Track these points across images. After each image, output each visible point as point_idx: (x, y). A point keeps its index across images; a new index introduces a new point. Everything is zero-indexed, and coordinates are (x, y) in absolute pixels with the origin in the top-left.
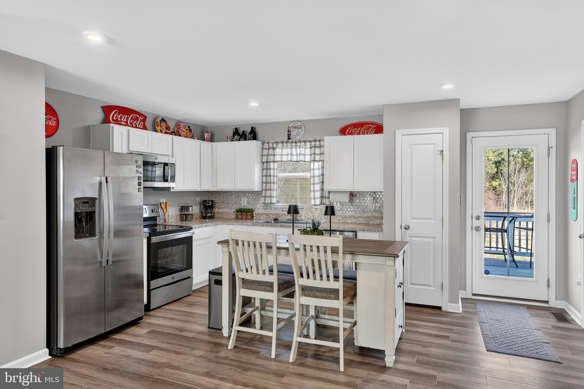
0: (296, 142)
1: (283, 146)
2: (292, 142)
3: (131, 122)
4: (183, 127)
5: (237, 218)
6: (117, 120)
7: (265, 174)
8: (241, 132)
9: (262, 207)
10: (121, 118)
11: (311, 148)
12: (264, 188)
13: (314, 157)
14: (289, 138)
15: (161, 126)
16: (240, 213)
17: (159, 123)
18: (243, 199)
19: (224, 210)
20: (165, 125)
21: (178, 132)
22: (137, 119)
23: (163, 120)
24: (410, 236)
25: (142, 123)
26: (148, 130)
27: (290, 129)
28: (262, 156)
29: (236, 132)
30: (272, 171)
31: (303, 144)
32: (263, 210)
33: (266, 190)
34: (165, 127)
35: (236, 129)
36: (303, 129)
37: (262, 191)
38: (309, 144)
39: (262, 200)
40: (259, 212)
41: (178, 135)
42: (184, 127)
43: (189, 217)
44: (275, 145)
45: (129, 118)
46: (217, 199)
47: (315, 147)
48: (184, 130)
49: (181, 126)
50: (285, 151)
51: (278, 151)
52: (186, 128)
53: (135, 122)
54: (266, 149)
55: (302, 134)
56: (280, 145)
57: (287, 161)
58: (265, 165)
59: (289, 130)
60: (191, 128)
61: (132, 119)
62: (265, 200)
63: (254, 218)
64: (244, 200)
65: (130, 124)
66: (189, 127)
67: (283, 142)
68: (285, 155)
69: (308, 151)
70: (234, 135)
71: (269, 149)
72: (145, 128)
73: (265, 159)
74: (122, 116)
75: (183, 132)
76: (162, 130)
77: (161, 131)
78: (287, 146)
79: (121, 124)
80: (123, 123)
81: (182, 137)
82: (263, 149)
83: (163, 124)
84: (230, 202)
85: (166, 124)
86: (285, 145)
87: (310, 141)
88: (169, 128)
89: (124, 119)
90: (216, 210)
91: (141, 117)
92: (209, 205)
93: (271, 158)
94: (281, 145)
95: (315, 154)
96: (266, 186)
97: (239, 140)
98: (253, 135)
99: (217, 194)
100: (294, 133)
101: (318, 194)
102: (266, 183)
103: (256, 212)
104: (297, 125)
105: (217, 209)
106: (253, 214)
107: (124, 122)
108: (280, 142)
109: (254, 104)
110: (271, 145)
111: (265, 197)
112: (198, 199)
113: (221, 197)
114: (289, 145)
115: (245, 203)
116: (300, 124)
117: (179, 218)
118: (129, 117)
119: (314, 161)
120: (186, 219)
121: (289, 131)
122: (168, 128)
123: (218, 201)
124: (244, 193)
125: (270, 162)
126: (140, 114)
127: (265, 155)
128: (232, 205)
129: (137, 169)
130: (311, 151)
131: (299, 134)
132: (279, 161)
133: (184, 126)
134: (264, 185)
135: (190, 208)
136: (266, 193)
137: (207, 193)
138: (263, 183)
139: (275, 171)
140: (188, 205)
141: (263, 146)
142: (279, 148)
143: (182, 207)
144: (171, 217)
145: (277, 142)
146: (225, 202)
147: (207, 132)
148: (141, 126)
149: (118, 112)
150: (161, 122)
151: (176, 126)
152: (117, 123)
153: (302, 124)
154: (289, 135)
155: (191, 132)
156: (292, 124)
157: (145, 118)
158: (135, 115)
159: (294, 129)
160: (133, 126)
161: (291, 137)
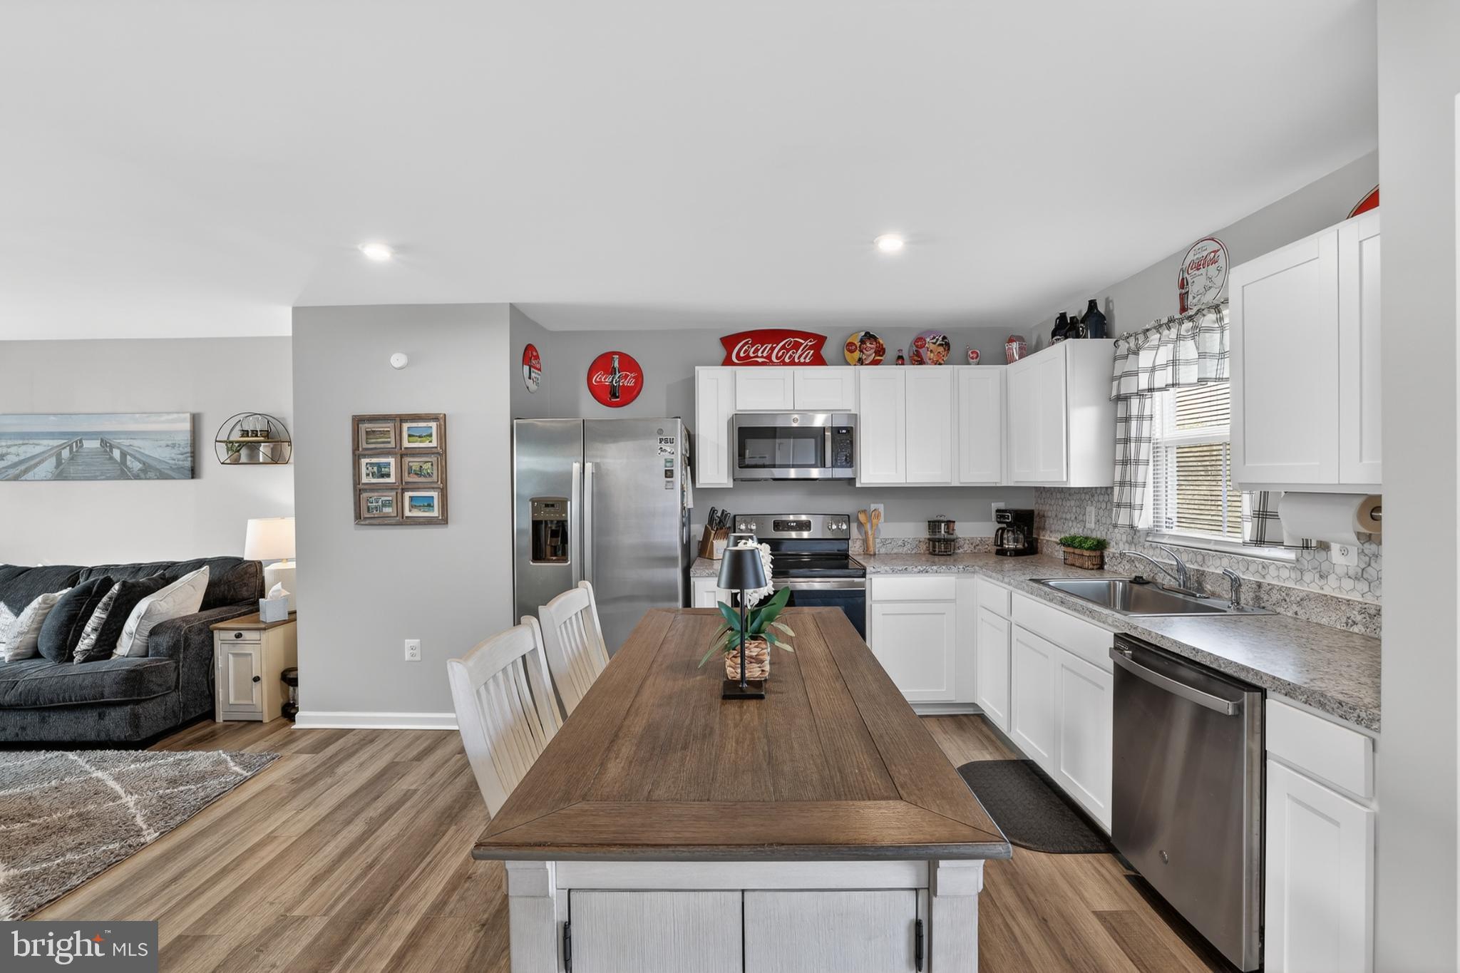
0: (1194, 317)
1: (1159, 339)
2: (1184, 320)
3: (780, 354)
4: (932, 341)
6: (748, 357)
7: (1119, 436)
8: (1069, 320)
9: (1124, 538)
10: (756, 351)
12: (1117, 478)
14: (1184, 309)
15: (861, 351)
16: (1071, 550)
17: (858, 344)
18: (1088, 509)
19: (1058, 537)
20: (873, 345)
21: (918, 354)
22: (797, 346)
23: (869, 336)
25: (809, 353)
26: (827, 365)
27: (1186, 275)
28: (1110, 380)
29: (1060, 322)
32: (1127, 547)
34: (872, 351)
35: (1063, 316)
36: (1222, 262)
37: (1111, 488)
39: (1114, 516)
40: (1117, 551)
41: (917, 361)
42: (935, 341)
44: (1140, 341)
45: (775, 348)
46: (1047, 508)
48: (932, 347)
49: (928, 340)
50: (1164, 354)
51: (1146, 358)
52: (938, 343)
53: (790, 353)
54: (1120, 357)
55: (1219, 280)
56: (1154, 337)
58: (1121, 407)
59: (1183, 279)
60: (950, 340)
61: (783, 347)
62: (1119, 516)
63: (1106, 567)
64: (1090, 512)
65: (777, 358)
66: (944, 338)
67: (1162, 327)
68: (1158, 368)
70: (1056, 331)
71: (1127, 356)
72: (818, 360)
73: (1116, 390)
74: (759, 348)
75: (929, 352)
76: (864, 357)
77: (860, 362)
78: (1169, 335)
79: (757, 364)
80: (760, 360)
81: (927, 364)
82: (1115, 359)
83: (868, 345)
84: (1068, 517)
85: (877, 342)
86: (1166, 332)
88: (884, 350)
90: (1042, 536)
91: (810, 341)
94: (1157, 335)
96: (1123, 473)
98: (1095, 322)
99: (1047, 495)
100: (1197, 284)
102: (1123, 462)
103: (1112, 550)
104: (1205, 254)
105: (1048, 532)
106: (1102, 557)
107: (762, 357)
108: (1155, 328)
109: (890, 244)
110: (1132, 343)
111: (1122, 505)
113: (1053, 502)
114: (1175, 330)
115: (1090, 525)
116: (1213, 246)
117: (923, 547)
118: (777, 346)
120: (939, 551)
121: (1183, 284)
122: (880, 351)
123: (1049, 514)
124: (1088, 493)
125: (1128, 397)
126: (805, 335)
127: (1116, 378)
128: (1070, 524)
129: (661, 445)
131: (1210, 285)
132: (1143, 391)
133: (934, 338)
134: (1118, 468)
135: (943, 525)
136: (1121, 493)
137: (1034, 491)
138: (1115, 463)
139: (1146, 424)
140: (942, 518)
141: (1115, 352)
142: (1150, 348)
143: (929, 522)
144: (900, 543)
145: (1148, 330)
146: (1059, 517)
147: (1011, 340)
148: (805, 358)
149: (750, 342)
150: (862, 342)
151: (915, 341)
152: (747, 361)
153: (1216, 246)
154: (1183, 297)
155: (949, 349)
156: (1191, 257)
157: (820, 340)
158: (792, 339)
159: (1197, 272)
160: (784, 364)
161: (1191, 301)
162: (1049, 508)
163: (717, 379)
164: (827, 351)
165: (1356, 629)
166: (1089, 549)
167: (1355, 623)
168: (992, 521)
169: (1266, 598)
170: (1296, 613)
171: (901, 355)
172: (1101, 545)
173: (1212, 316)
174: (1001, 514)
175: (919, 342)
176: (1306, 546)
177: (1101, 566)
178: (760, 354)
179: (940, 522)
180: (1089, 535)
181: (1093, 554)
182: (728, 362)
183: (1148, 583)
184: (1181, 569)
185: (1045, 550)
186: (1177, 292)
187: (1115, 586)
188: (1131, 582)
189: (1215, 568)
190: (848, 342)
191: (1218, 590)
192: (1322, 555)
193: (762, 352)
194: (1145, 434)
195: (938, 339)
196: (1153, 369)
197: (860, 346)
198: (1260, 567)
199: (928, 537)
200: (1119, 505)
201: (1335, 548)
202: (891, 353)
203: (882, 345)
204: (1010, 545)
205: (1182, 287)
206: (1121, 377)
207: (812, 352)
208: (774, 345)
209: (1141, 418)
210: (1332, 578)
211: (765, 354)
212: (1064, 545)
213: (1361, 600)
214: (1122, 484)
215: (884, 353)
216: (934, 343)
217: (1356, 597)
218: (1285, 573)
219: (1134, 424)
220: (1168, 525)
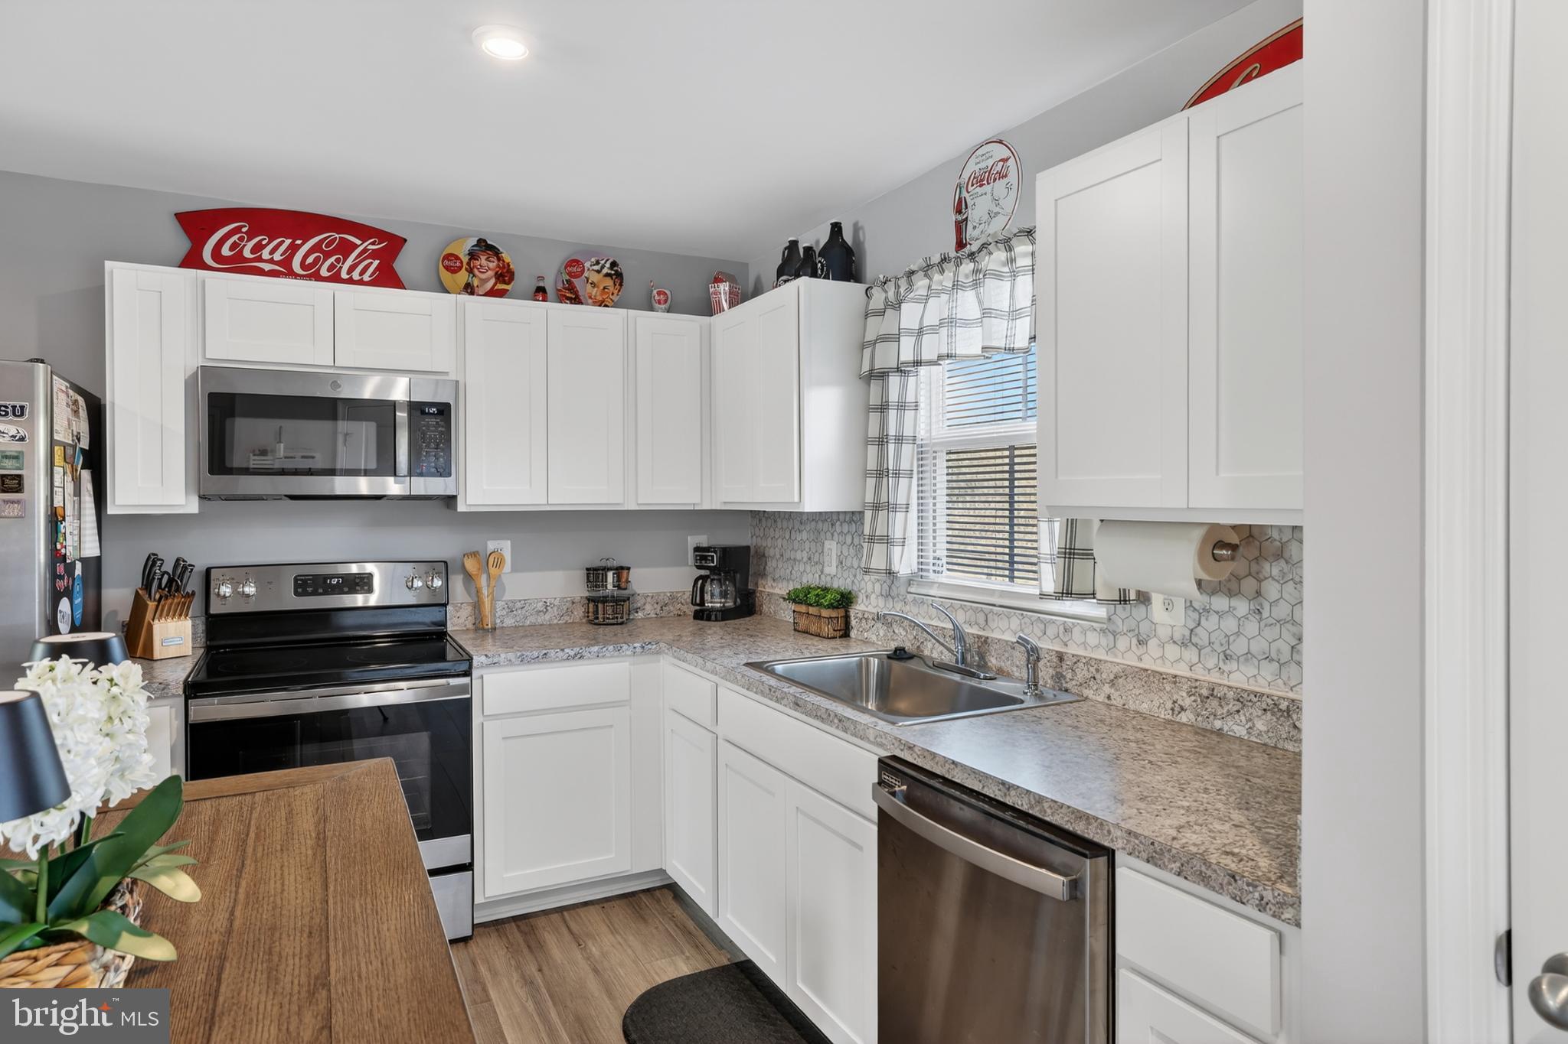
0: (976, 256)
1: (930, 288)
2: (962, 260)
3: (310, 260)
4: (595, 267)
5: (794, 629)
6: (239, 257)
7: (874, 431)
8: (803, 253)
9: (878, 589)
10: (258, 248)
12: (869, 498)
15: (470, 271)
16: (801, 608)
17: (465, 259)
18: (827, 544)
20: (492, 264)
21: (571, 288)
23: (485, 247)
25: (371, 263)
26: (402, 287)
27: (964, 194)
29: (789, 255)
31: (1003, 255)
32: (881, 602)
34: (490, 273)
35: (791, 245)
36: (1012, 175)
37: (863, 511)
39: (864, 553)
41: (569, 298)
42: (597, 268)
43: (606, 613)
44: (903, 289)
45: (299, 247)
48: (595, 277)
49: (587, 265)
50: (935, 311)
51: (910, 315)
53: (332, 260)
54: (874, 313)
55: (1008, 203)
56: (921, 283)
59: (960, 198)
60: (623, 267)
63: (853, 634)
64: (830, 552)
65: (303, 266)
66: (614, 264)
67: (928, 269)
68: (931, 329)
69: (1023, 290)
70: (783, 268)
71: (884, 311)
72: (388, 278)
74: (264, 243)
75: (589, 286)
76: (476, 282)
77: (469, 289)
79: (261, 272)
80: (267, 267)
81: (588, 304)
82: (867, 316)
83: (483, 262)
84: (799, 556)
85: (499, 259)
88: (512, 274)
91: (373, 243)
94: (924, 281)
96: (877, 489)
98: (838, 257)
100: (978, 209)
103: (859, 608)
104: (990, 163)
105: (770, 582)
106: (847, 618)
107: (271, 261)
108: (922, 269)
109: (503, 45)
110: (892, 292)
111: (875, 540)
112: (696, 540)
113: (777, 534)
114: (950, 274)
116: (1001, 152)
117: (579, 613)
118: (303, 244)
120: (595, 618)
121: (960, 207)
122: (505, 275)
123: (772, 552)
124: (827, 521)
125: (886, 374)
126: (364, 232)
127: (869, 344)
128: (802, 567)
131: (997, 209)
133: (598, 263)
134: (871, 482)
135: (610, 575)
136: (874, 520)
137: (750, 514)
138: (866, 474)
139: (909, 415)
140: (609, 564)
141: (868, 304)
142: (917, 301)
143: (587, 569)
144: (540, 606)
145: (913, 273)
146: (787, 556)
147: (717, 280)
148: (362, 273)
149: (244, 230)
150: (472, 255)
151: (566, 268)
152: (236, 264)
153: (1006, 153)
154: (960, 227)
155: (621, 285)
156: (972, 167)
157: (392, 245)
158: (337, 236)
159: (979, 190)
160: (316, 277)
161: (970, 232)
162: (774, 545)
163: (161, 292)
164: (405, 264)
165: (1184, 718)
166: (831, 606)
167: (1182, 709)
168: (687, 565)
169: (1069, 676)
170: (1109, 698)
171: (541, 284)
172: (845, 600)
173: (1000, 255)
174: (701, 554)
175: (574, 266)
176: (1124, 600)
177: (845, 633)
179: (606, 569)
180: (828, 585)
181: (834, 614)
182: (192, 260)
183: (911, 657)
184: (959, 636)
185: (765, 608)
186: (953, 217)
187: (868, 663)
188: (889, 657)
189: (1004, 631)
190: (444, 253)
191: (1006, 666)
192: (1140, 611)
193: (272, 252)
194: (908, 432)
195: (603, 267)
196: (920, 332)
197: (468, 264)
198: (1062, 629)
199: (587, 594)
200: (872, 540)
201: (1157, 600)
202: (524, 279)
203: (508, 265)
204: (714, 602)
205: (959, 211)
206: (875, 342)
207: (377, 262)
208: (299, 242)
209: (901, 406)
210: (1153, 643)
211: (277, 257)
212: (794, 601)
213: (1188, 674)
214: (876, 507)
215: (512, 279)
216: (598, 272)
217: (1182, 670)
218: (1092, 638)
219: (892, 414)
220: (936, 568)
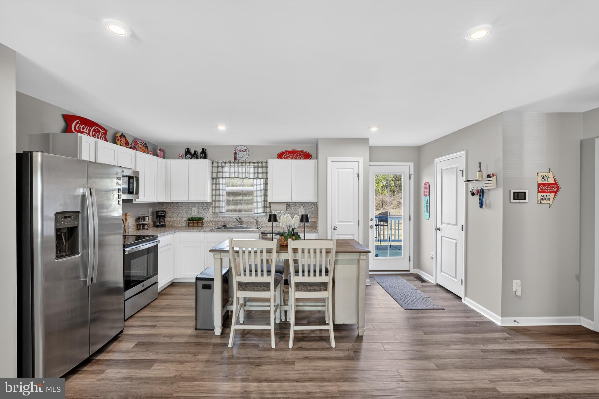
0: (242, 163)
1: (230, 165)
2: (238, 163)
3: (93, 134)
5: (189, 225)
6: (80, 131)
7: (214, 188)
8: (193, 152)
9: (211, 216)
10: (83, 129)
11: (255, 168)
12: (214, 199)
13: (258, 175)
14: (235, 159)
15: (120, 141)
16: (191, 222)
17: (119, 138)
18: (193, 209)
19: (175, 219)
20: (124, 140)
21: (135, 147)
22: (99, 132)
23: (122, 135)
24: (337, 235)
25: (103, 136)
27: (236, 152)
28: (212, 173)
29: (188, 152)
30: (221, 186)
31: (248, 164)
32: (212, 218)
33: (215, 201)
34: (124, 142)
35: (188, 149)
36: (247, 152)
37: (212, 202)
38: (253, 164)
39: (211, 210)
40: (209, 220)
43: (146, 227)
44: (223, 164)
45: (91, 129)
46: (168, 209)
47: (258, 167)
48: (141, 146)
49: (138, 142)
50: (232, 170)
51: (226, 169)
52: (143, 145)
53: (97, 134)
54: (215, 167)
55: (247, 156)
57: (234, 178)
58: (215, 180)
59: (235, 152)
60: (147, 145)
61: (93, 131)
62: (215, 210)
63: (204, 225)
64: (194, 210)
66: (145, 144)
67: (230, 162)
68: (232, 173)
69: (252, 170)
70: (186, 154)
71: (218, 167)
72: (106, 139)
73: (215, 175)
74: (84, 127)
75: (139, 148)
76: (122, 144)
77: (121, 145)
78: (234, 165)
81: (139, 151)
82: (213, 167)
83: (122, 139)
84: (181, 212)
85: (126, 139)
86: (232, 164)
87: (254, 163)
88: (128, 143)
89: (86, 130)
90: (167, 219)
91: (103, 131)
92: (163, 215)
93: (220, 175)
94: (229, 164)
95: (258, 173)
96: (215, 198)
97: (191, 158)
98: (204, 155)
99: (167, 205)
100: (240, 155)
101: (260, 205)
102: (215, 195)
103: (206, 220)
106: (203, 222)
108: (228, 162)
109: (222, 128)
110: (220, 164)
111: (215, 207)
112: (151, 210)
113: (171, 207)
114: (236, 164)
115: (195, 213)
116: (244, 148)
117: (135, 228)
119: (258, 178)
120: (143, 229)
121: (235, 153)
123: (169, 212)
124: (194, 204)
125: (219, 178)
126: (102, 128)
127: (215, 172)
128: (182, 214)
129: (117, 181)
130: (254, 170)
131: (244, 156)
132: (227, 178)
133: (141, 143)
135: (147, 218)
137: (158, 203)
138: (212, 195)
139: (224, 185)
141: (213, 164)
143: (138, 217)
147: (160, 150)
148: (102, 139)
149: (80, 123)
150: (121, 137)
151: (134, 142)
153: (246, 148)
154: (235, 157)
155: (147, 149)
156: (238, 148)
158: (96, 128)
159: (240, 152)
160: (95, 137)
161: (237, 158)
163: (90, 144)
164: (108, 136)
169: (260, 223)
170: (267, 225)
175: (136, 142)
178: (85, 131)
179: (145, 217)
180: (194, 217)
181: (199, 222)
186: (234, 155)
189: (245, 219)
191: (247, 224)
195: (142, 144)
196: (229, 172)
198: (258, 217)
203: (128, 141)
205: (235, 154)
208: (90, 128)
211: (87, 132)
212: (189, 220)
218: (263, 218)
